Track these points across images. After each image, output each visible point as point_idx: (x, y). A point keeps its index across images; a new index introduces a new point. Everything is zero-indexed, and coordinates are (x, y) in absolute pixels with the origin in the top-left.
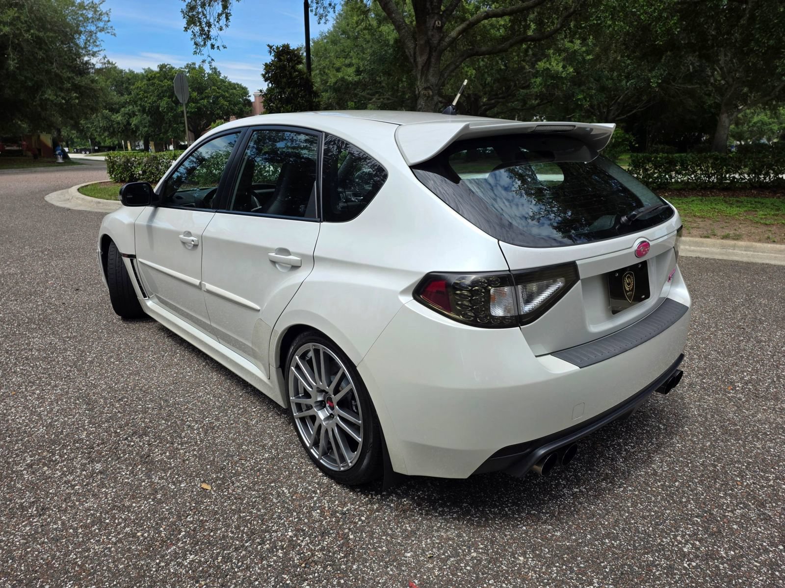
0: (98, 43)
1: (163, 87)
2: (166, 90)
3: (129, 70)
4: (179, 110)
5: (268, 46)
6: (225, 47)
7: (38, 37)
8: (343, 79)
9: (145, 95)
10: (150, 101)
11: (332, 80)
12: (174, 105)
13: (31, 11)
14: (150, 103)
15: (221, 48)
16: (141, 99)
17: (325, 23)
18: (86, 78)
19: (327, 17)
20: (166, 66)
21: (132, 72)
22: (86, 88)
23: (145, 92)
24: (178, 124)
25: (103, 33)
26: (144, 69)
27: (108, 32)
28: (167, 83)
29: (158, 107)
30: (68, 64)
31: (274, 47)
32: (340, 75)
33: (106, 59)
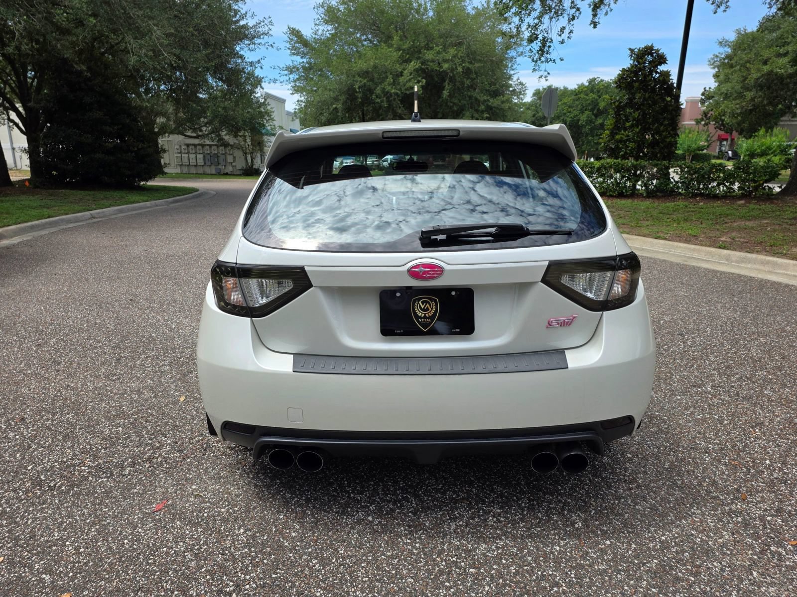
0: (514, 67)
1: (587, 100)
2: (589, 104)
3: (564, 87)
4: (598, 123)
5: (630, 49)
6: (562, 60)
7: (468, 68)
8: (770, 73)
9: (569, 110)
10: (572, 115)
11: (755, 75)
12: (593, 117)
13: (469, 47)
14: (571, 117)
15: (558, 61)
16: (565, 114)
17: (725, 11)
18: (497, 100)
19: (728, 4)
20: (595, 79)
21: (566, 89)
22: (497, 108)
23: (570, 107)
24: (593, 137)
25: (521, 57)
26: (577, 85)
27: (526, 56)
28: (592, 96)
29: (578, 120)
30: (488, 88)
31: (636, 50)
32: (766, 68)
33: (519, 81)
